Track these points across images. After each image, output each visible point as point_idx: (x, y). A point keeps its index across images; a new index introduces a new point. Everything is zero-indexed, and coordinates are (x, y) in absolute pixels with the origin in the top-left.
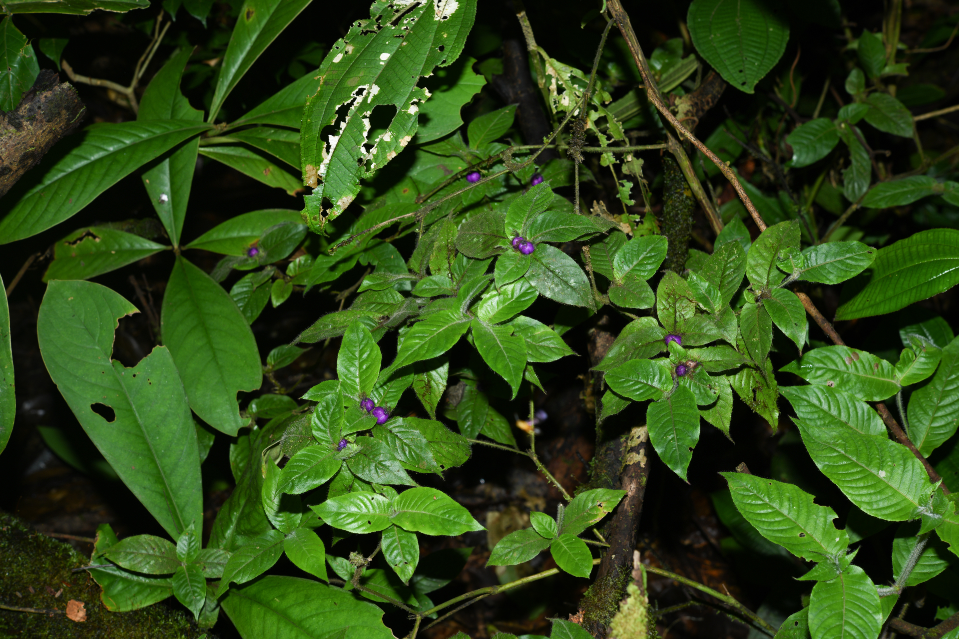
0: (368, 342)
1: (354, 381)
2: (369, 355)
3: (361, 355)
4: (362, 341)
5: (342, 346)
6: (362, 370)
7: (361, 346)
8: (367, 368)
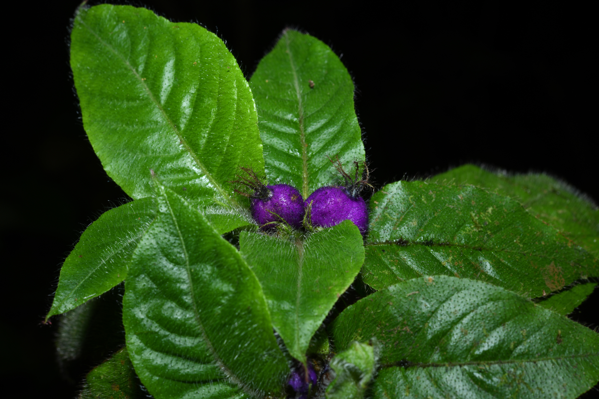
0: (152, 37)
1: (183, 170)
2: (178, 68)
3: (155, 88)
4: (134, 44)
5: (83, 104)
6: (183, 124)
7: (142, 59)
8: (196, 104)
